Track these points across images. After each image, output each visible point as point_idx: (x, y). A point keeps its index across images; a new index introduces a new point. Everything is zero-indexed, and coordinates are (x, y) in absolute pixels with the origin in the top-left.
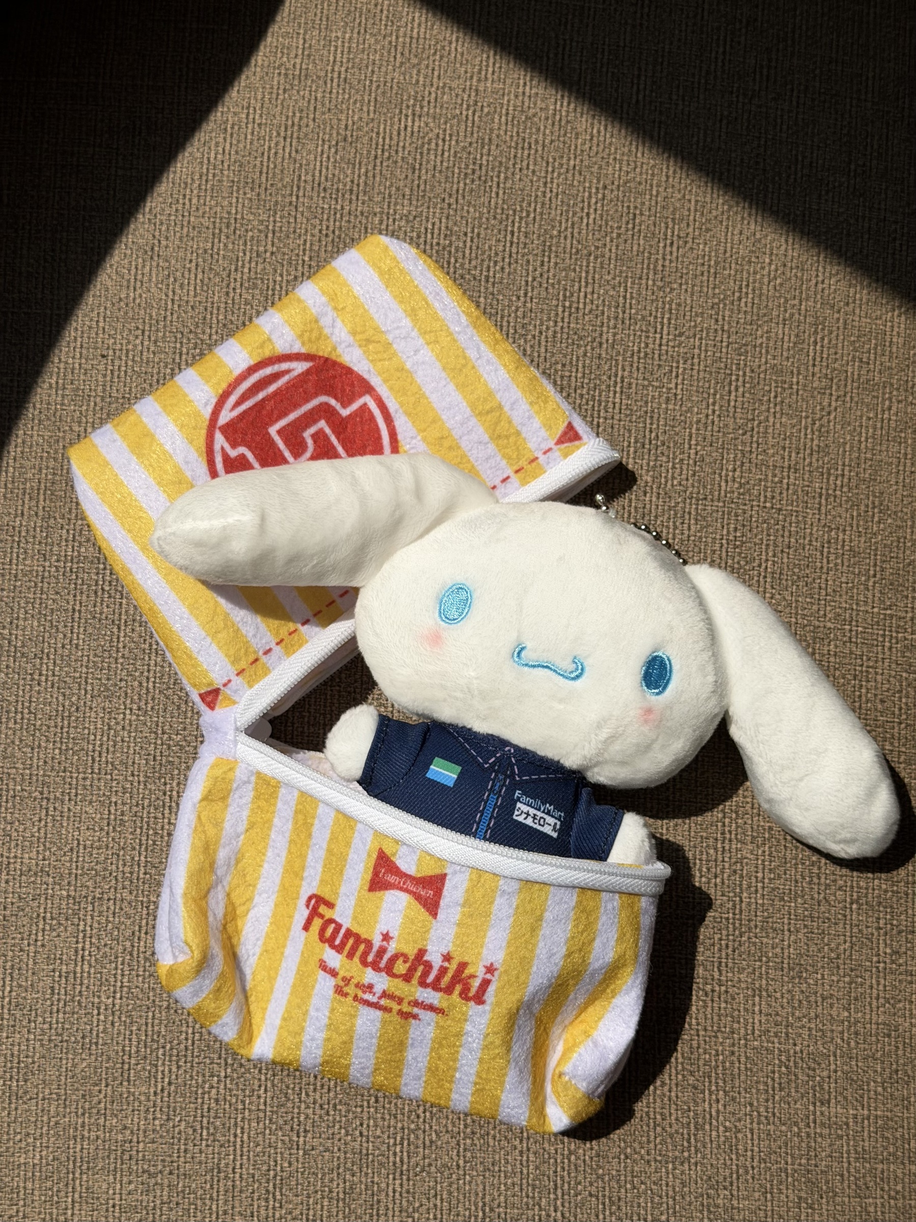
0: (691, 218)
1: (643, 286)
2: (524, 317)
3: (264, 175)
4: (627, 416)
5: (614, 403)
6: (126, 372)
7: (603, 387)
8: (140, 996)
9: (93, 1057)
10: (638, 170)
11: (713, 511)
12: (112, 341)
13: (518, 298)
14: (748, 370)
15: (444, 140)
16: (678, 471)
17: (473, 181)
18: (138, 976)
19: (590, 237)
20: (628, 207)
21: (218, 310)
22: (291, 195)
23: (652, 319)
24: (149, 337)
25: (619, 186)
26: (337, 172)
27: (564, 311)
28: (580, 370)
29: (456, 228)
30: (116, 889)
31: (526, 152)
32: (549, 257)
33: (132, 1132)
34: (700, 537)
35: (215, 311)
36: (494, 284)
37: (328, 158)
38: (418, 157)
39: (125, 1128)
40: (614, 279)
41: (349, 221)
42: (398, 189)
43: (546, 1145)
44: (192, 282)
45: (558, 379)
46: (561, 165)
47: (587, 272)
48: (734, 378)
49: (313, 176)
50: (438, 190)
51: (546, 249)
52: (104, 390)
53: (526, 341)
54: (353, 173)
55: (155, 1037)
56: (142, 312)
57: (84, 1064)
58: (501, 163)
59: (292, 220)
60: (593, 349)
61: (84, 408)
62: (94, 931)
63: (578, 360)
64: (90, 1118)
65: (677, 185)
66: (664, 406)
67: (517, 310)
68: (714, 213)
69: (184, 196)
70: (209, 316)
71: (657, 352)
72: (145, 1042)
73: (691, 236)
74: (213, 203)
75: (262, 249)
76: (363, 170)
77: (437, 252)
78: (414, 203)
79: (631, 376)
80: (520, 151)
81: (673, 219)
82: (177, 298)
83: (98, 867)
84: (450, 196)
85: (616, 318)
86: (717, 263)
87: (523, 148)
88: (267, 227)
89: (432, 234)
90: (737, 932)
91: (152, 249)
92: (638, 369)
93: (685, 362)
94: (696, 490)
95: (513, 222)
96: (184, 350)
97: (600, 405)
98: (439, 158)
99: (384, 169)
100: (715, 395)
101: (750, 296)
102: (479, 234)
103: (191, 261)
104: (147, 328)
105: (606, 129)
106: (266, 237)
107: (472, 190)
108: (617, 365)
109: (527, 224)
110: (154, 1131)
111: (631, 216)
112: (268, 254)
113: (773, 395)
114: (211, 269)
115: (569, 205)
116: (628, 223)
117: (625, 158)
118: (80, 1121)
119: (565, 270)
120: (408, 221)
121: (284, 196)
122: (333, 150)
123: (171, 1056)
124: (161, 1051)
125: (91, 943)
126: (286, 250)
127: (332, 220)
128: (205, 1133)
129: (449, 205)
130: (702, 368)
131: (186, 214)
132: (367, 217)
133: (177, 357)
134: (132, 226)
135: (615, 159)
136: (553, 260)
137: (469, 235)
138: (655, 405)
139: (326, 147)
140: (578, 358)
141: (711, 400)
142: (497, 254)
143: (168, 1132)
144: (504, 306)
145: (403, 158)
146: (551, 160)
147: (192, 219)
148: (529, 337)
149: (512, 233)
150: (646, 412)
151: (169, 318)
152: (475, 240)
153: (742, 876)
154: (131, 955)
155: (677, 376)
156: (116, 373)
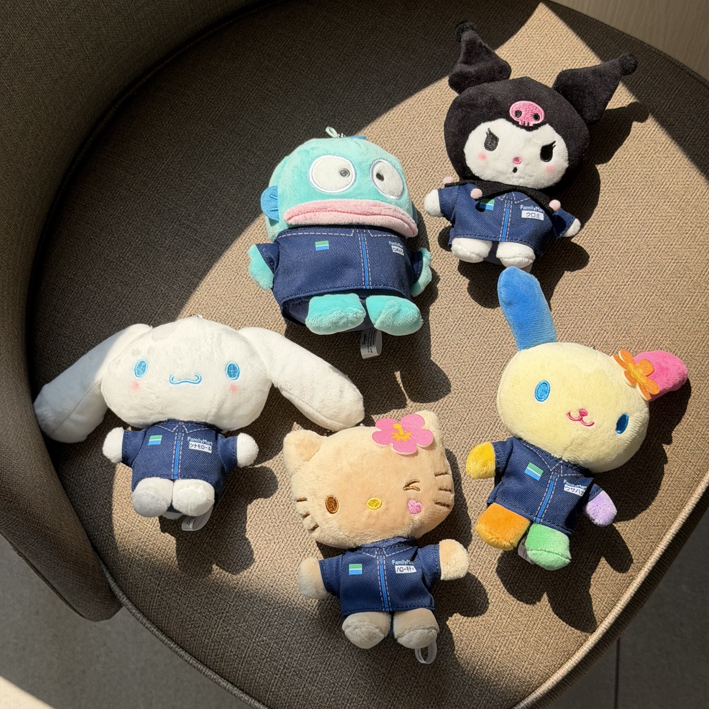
113: (606, 266)
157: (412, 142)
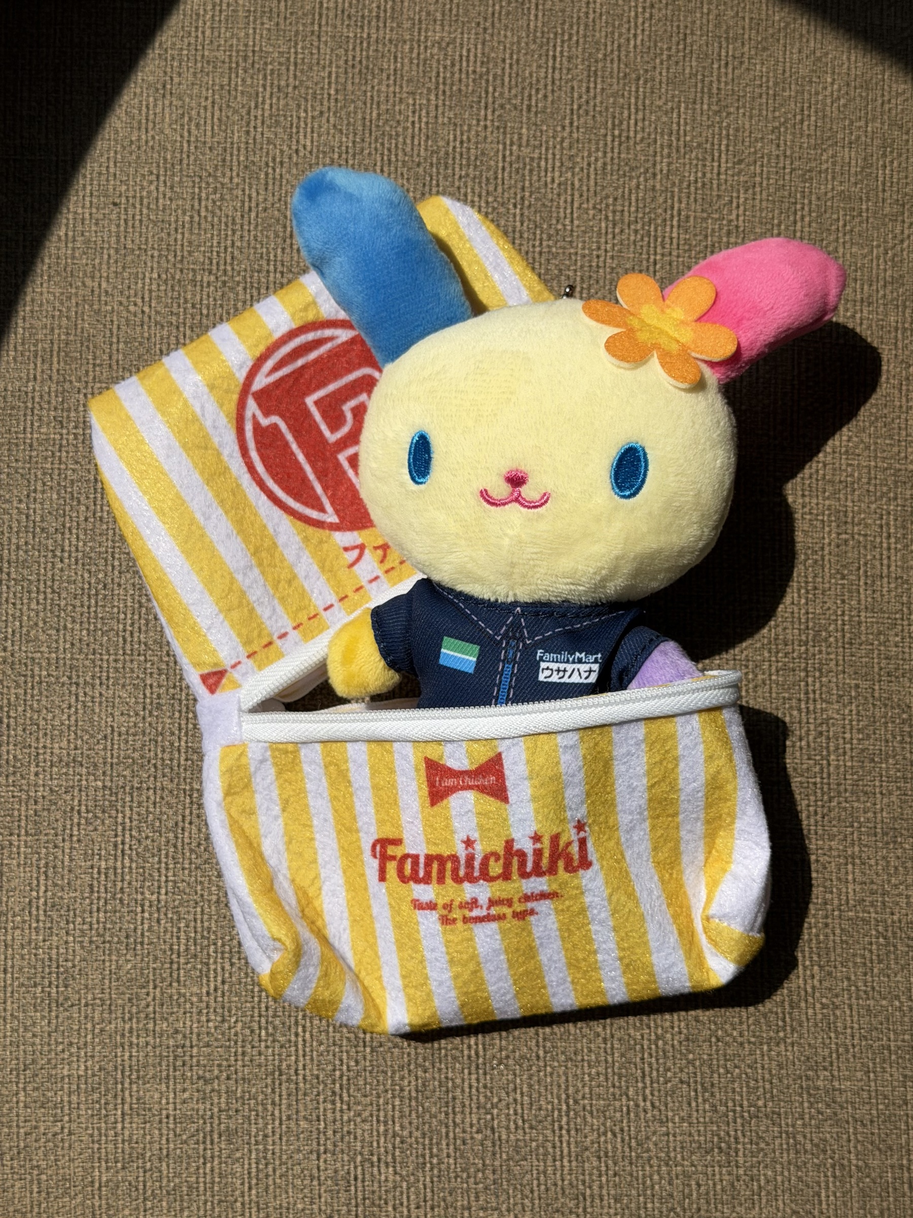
1: (699, 111)
2: (570, 148)
5: (671, 238)
6: (141, 221)
7: (659, 221)
8: (187, 891)
12: (124, 188)
14: (814, 197)
18: (183, 869)
21: (239, 150)
23: (708, 146)
24: (165, 182)
27: (613, 141)
30: (155, 777)
32: (596, 83)
35: (235, 152)
39: (177, 1032)
43: (632, 1032)
44: (209, 122)
45: (610, 215)
47: (637, 98)
48: (799, 206)
52: (118, 242)
55: (205, 933)
56: (155, 155)
57: (129, 966)
60: (646, 180)
61: (97, 261)
62: (135, 823)
63: (630, 193)
64: (138, 1022)
67: (562, 141)
70: (228, 158)
72: (195, 940)
75: (283, 83)
77: (474, 80)
79: (688, 209)
82: (192, 139)
86: (776, 84)
90: (826, 798)
91: (164, 87)
92: (696, 201)
96: (204, 195)
97: (656, 240)
101: (813, 118)
103: (207, 98)
108: (673, 197)
110: (208, 1033)
112: (290, 89)
114: (228, 106)
119: (613, 95)
123: (223, 953)
124: (212, 948)
128: (263, 1033)
133: (196, 204)
136: (599, 86)
140: (630, 190)
142: (538, 81)
143: (223, 1034)
144: (548, 137)
148: (577, 170)
151: (185, 162)
153: (828, 738)
154: (175, 846)
155: (738, 207)
156: (130, 223)
157: (278, 170)
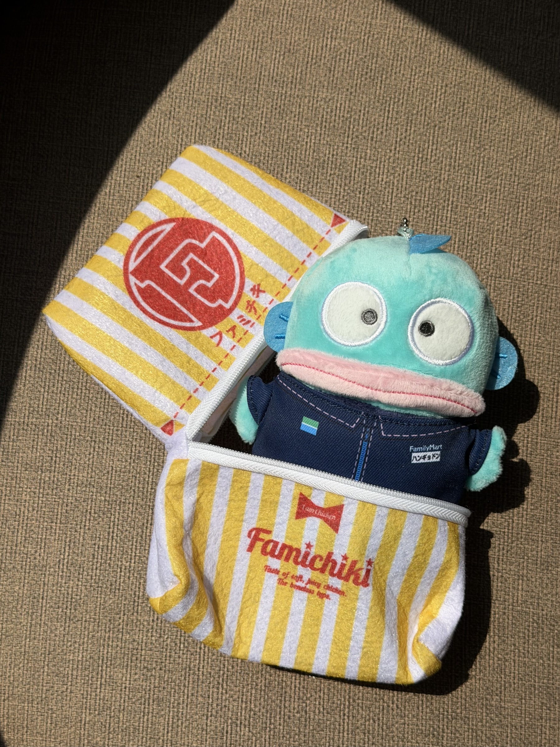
0: (499, 106)
3: (239, 71)
4: (454, 225)
9: (117, 597)
10: (467, 76)
11: (505, 285)
13: (391, 151)
15: (349, 54)
16: (484, 259)
17: (366, 79)
19: (436, 115)
20: (460, 98)
22: (255, 83)
25: (455, 85)
26: (284, 71)
28: (427, 196)
29: (354, 107)
31: (399, 63)
33: (138, 644)
34: (496, 300)
36: (376, 142)
37: (279, 62)
38: (333, 63)
40: (449, 141)
41: (290, 101)
42: (320, 82)
46: (420, 71)
49: (269, 72)
50: (345, 83)
51: (409, 122)
53: (394, 177)
54: (293, 71)
58: (383, 69)
59: (255, 99)
65: (490, 86)
66: (477, 220)
68: (513, 104)
69: (191, 82)
71: (474, 187)
73: (498, 117)
74: (208, 87)
76: (299, 70)
78: (330, 91)
80: (395, 62)
81: (488, 107)
83: (124, 484)
84: (352, 87)
85: (450, 165)
87: (397, 60)
88: (240, 102)
89: (340, 110)
93: (491, 194)
94: (494, 272)
95: (389, 105)
98: (346, 64)
99: (313, 70)
100: (509, 214)
102: (368, 112)
104: (165, 161)
105: (448, 51)
106: (239, 108)
107: (365, 85)
109: (398, 106)
111: (462, 104)
115: (424, 96)
116: (459, 108)
117: (460, 68)
118: (107, 635)
120: (325, 102)
121: (250, 84)
122: (282, 57)
125: (118, 529)
126: (251, 117)
127: (279, 100)
129: (351, 93)
130: (501, 197)
131: (191, 93)
132: (301, 99)
134: (159, 99)
135: (453, 69)
137: (362, 112)
138: (472, 219)
139: (278, 55)
141: (506, 217)
145: (324, 64)
146: (414, 68)
147: (195, 96)
149: (389, 111)
150: (466, 223)
152: (366, 115)
